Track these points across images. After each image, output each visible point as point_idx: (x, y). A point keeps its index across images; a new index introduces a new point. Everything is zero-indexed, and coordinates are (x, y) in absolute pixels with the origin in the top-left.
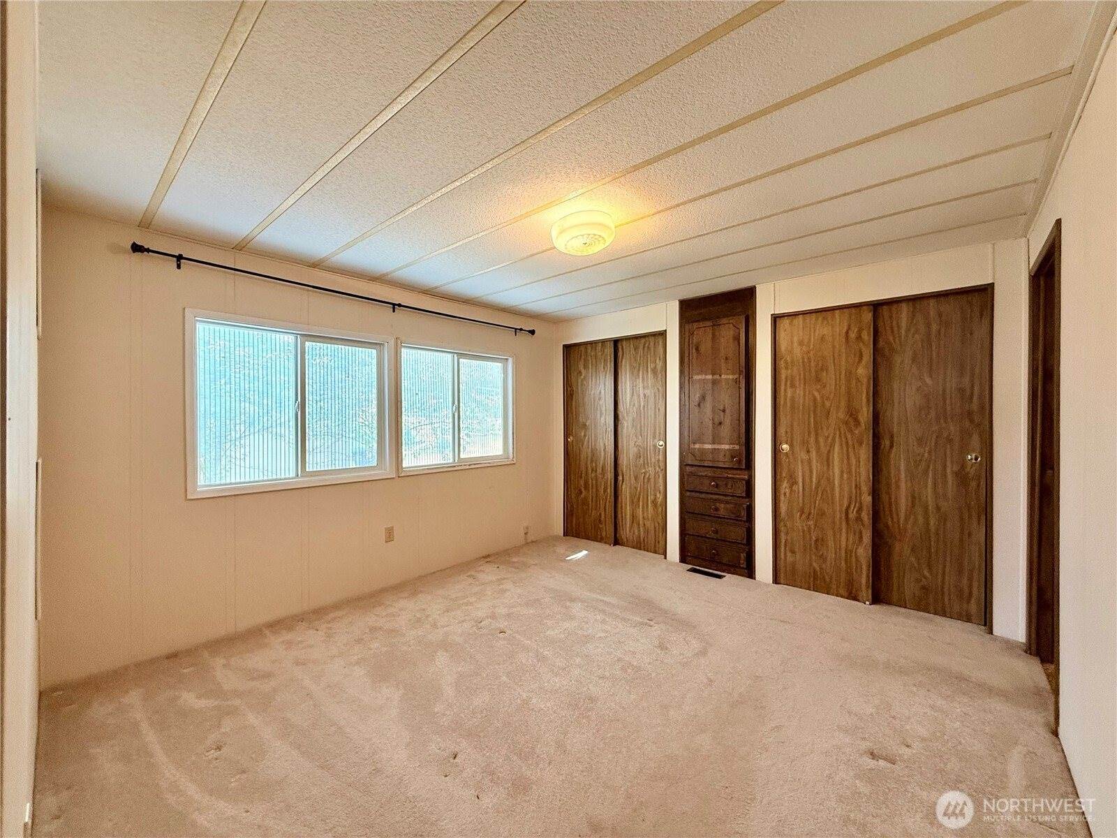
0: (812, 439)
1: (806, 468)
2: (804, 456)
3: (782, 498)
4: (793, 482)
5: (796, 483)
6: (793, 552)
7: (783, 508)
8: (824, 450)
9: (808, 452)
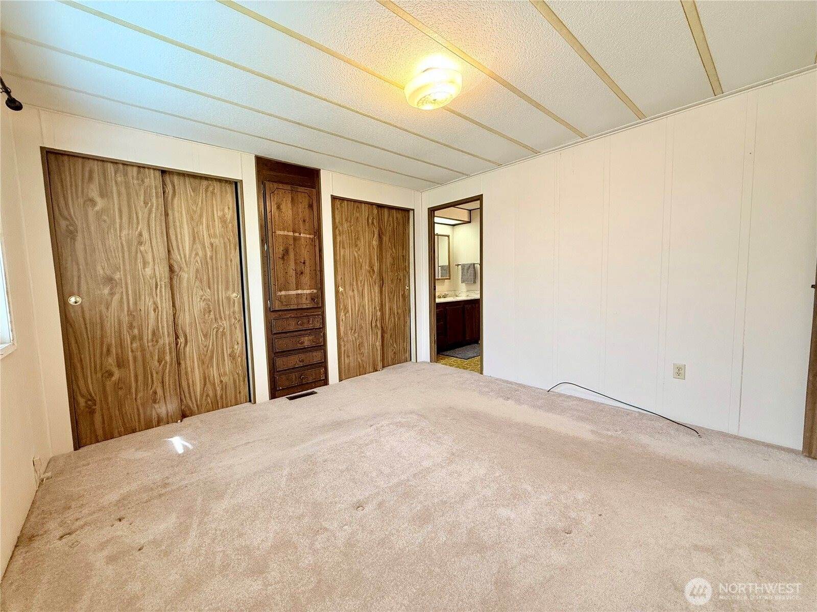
0: (355, 284)
1: (353, 300)
2: (351, 293)
3: (341, 323)
4: (346, 312)
5: (348, 311)
6: (348, 356)
7: (342, 329)
8: (360, 289)
9: (353, 290)
